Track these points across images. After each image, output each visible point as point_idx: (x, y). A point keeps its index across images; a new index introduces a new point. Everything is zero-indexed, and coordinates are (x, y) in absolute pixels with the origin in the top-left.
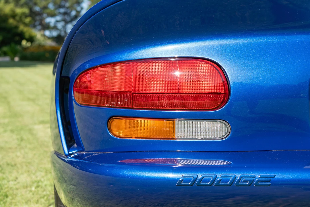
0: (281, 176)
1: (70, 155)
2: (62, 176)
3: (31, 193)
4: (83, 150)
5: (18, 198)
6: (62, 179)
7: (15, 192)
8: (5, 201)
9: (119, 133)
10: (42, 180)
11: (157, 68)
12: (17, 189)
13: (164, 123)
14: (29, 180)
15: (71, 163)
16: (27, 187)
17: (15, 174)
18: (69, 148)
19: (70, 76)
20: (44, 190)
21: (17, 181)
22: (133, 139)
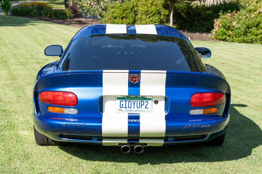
0: (87, 124)
1: (37, 115)
2: (35, 120)
3: (25, 126)
4: (41, 114)
5: (19, 128)
6: (35, 121)
7: (18, 125)
8: (14, 128)
9: (50, 110)
10: (30, 120)
11: (60, 93)
12: (19, 124)
13: (62, 109)
14: (23, 119)
15: (38, 118)
16: (23, 123)
17: (17, 117)
18: (37, 113)
19: (38, 92)
20: (30, 125)
21: (18, 120)
22: (54, 112)
